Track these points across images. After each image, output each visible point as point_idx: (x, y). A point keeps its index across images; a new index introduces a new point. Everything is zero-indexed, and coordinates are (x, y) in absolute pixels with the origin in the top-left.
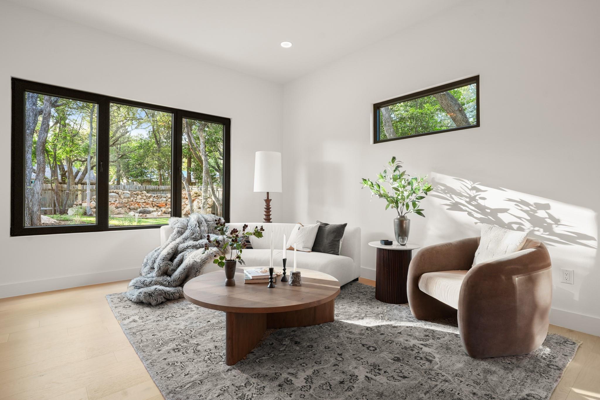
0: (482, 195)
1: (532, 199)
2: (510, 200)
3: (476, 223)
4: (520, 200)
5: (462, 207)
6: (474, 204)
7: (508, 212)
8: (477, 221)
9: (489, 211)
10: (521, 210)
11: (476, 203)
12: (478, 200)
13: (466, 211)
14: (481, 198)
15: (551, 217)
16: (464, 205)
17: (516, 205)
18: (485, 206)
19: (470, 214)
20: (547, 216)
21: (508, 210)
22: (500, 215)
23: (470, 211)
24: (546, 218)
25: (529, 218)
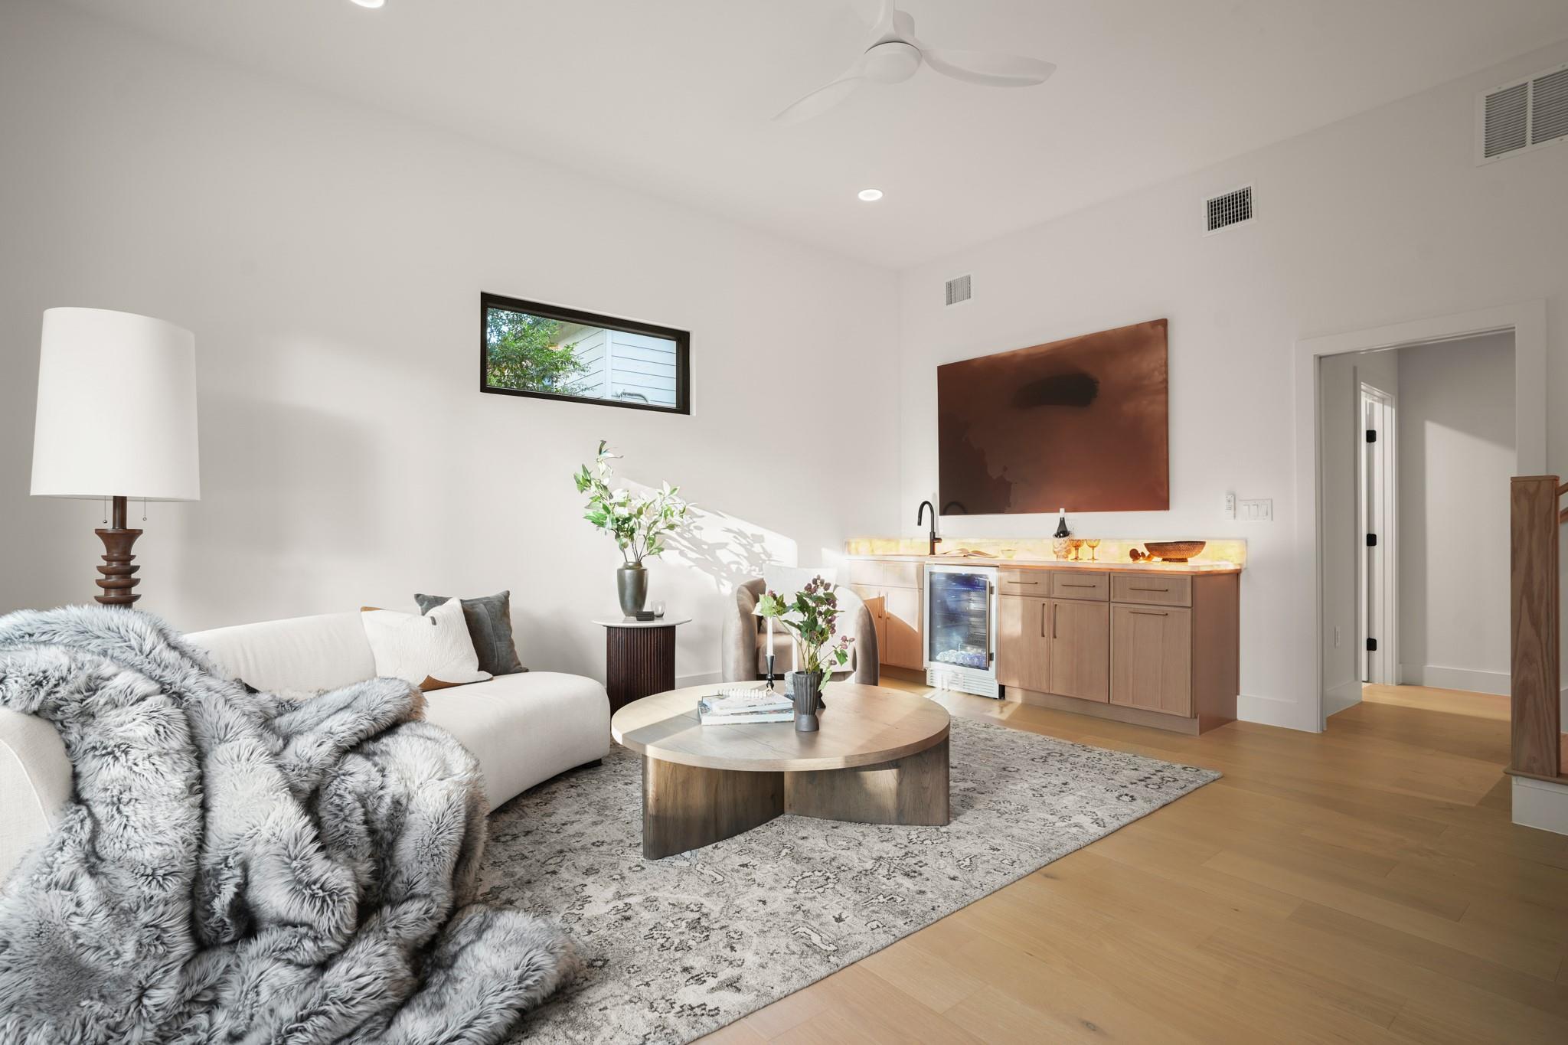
0: (698, 522)
1: (750, 529)
2: (729, 530)
3: (690, 567)
4: (737, 531)
5: (671, 541)
6: (687, 536)
7: (728, 547)
8: (692, 564)
9: (706, 547)
10: (739, 544)
11: (690, 535)
12: (692, 530)
13: (677, 549)
14: (695, 527)
15: (765, 552)
16: (674, 540)
17: (735, 537)
18: (701, 540)
19: (682, 553)
20: (761, 551)
21: (727, 544)
22: (719, 553)
23: (683, 548)
24: (761, 553)
25: (746, 555)
